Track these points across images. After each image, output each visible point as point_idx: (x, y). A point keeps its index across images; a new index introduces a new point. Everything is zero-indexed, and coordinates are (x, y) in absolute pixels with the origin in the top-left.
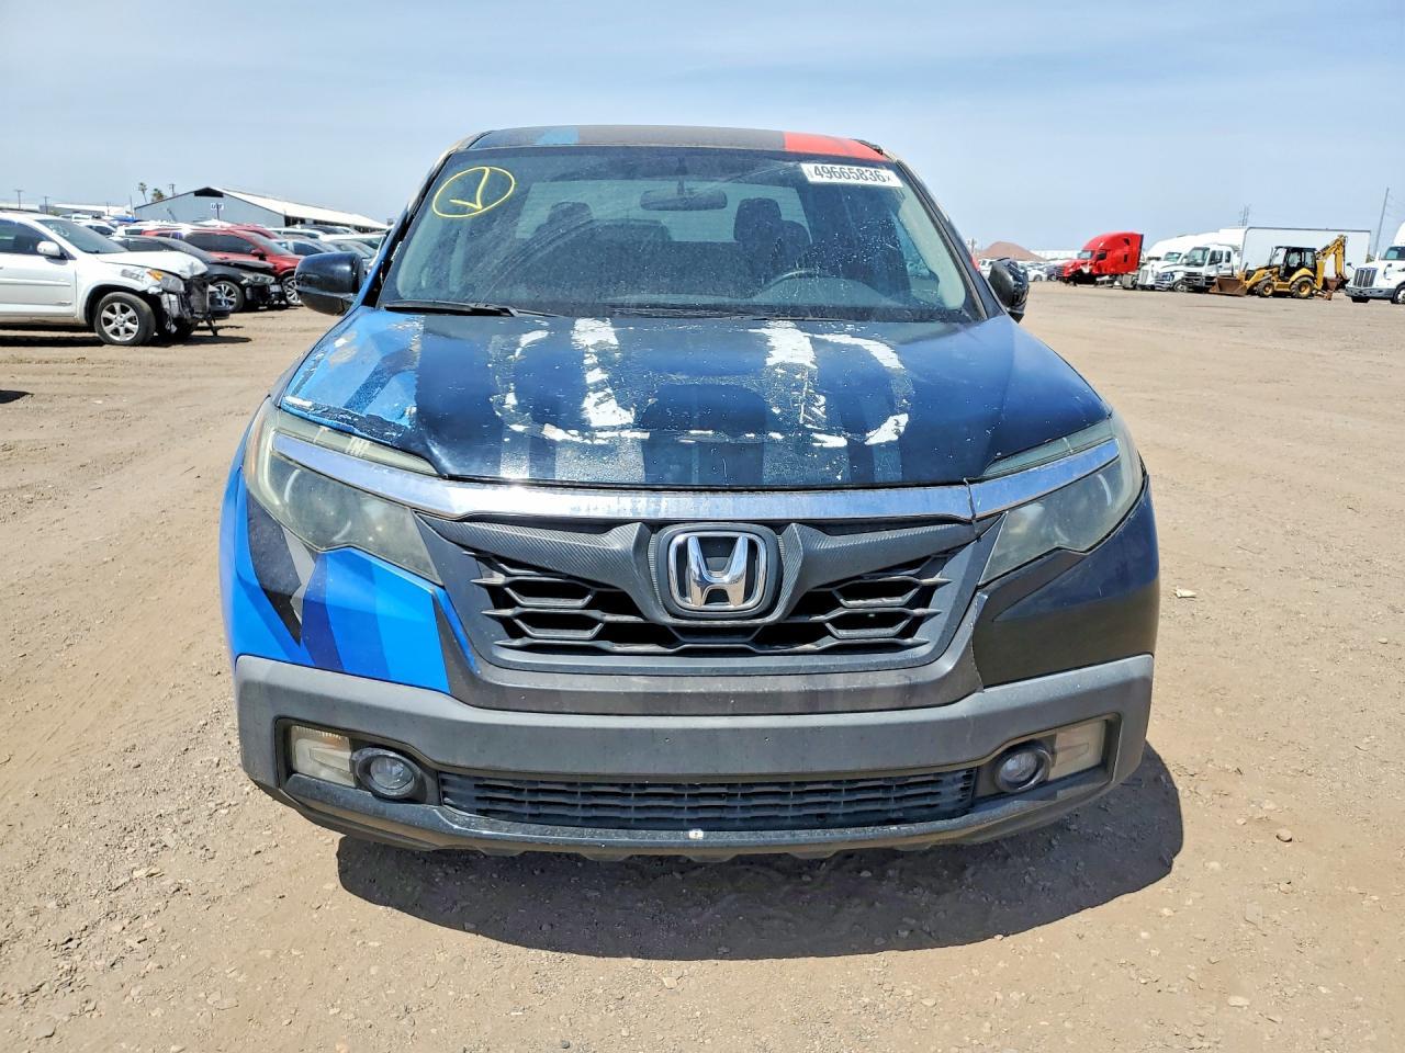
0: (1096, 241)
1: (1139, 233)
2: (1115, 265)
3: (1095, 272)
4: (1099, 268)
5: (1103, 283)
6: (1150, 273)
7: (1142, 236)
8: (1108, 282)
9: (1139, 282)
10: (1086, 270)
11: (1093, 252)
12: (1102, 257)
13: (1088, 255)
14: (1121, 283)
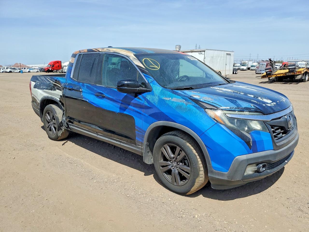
0: (51, 63)
1: (60, 60)
2: (56, 68)
3: (52, 69)
4: (53, 68)
5: (55, 72)
6: (65, 69)
7: (61, 61)
8: (56, 72)
9: (63, 71)
10: (50, 69)
11: (51, 65)
12: (53, 66)
13: (50, 66)
14: (59, 72)
